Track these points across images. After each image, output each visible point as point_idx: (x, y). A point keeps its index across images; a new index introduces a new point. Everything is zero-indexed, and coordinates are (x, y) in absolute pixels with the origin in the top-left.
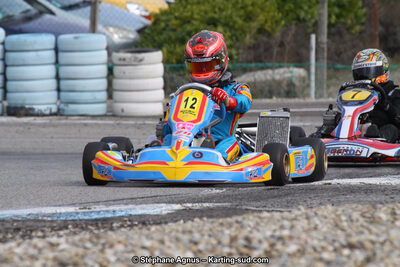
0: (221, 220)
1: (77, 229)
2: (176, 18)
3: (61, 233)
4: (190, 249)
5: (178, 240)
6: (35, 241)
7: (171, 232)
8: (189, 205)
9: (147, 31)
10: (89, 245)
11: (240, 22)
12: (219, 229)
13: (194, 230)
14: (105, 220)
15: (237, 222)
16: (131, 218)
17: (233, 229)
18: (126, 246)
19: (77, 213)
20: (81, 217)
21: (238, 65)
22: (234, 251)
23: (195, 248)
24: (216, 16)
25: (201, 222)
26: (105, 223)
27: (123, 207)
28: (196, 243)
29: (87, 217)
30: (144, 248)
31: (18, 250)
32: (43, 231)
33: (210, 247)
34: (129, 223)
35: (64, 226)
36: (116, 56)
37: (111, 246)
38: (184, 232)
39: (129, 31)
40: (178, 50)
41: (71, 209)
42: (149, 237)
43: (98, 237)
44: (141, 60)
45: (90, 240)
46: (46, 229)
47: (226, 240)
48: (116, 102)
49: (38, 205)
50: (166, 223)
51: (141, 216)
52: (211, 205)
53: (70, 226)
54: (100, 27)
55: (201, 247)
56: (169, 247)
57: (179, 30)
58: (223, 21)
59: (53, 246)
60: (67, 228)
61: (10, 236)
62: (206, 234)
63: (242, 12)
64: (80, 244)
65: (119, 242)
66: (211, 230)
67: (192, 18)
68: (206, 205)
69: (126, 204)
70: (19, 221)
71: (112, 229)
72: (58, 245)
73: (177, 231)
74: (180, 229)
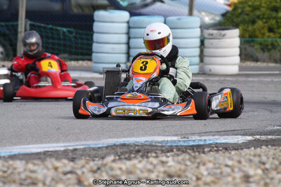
1: (179, 152)
2: (249, 6)
3: (169, 154)
4: (259, 167)
5: (250, 161)
6: (151, 159)
7: (246, 155)
8: (258, 137)
9: (228, 15)
10: (188, 163)
12: (280, 153)
13: (262, 154)
14: (199, 146)
16: (217, 145)
18: (214, 164)
19: (179, 141)
20: (182, 144)
23: (263, 167)
24: (278, 5)
25: (267, 149)
26: (199, 148)
27: (211, 137)
28: (264, 164)
29: (186, 144)
30: (227, 166)
31: (140, 166)
32: (156, 153)
33: (274, 166)
34: (215, 149)
35: (170, 149)
36: (207, 32)
37: (204, 164)
38: (255, 156)
39: (216, 15)
40: (250, 28)
41: (175, 138)
42: (230, 158)
43: (194, 157)
44: (224, 35)
45: (189, 160)
46: (157, 151)
48: (206, 64)
49: (152, 135)
50: (242, 149)
51: (224, 144)
52: (273, 137)
53: (175, 150)
54: (195, 12)
55: (267, 166)
56: (245, 166)
57: (251, 14)
59: (163, 163)
60: (172, 151)
61: (133, 156)
62: (271, 157)
64: (182, 162)
65: (210, 161)
66: (274, 154)
67: (261, 6)
68: (270, 137)
69: (214, 135)
70: (138, 146)
71: (204, 152)
72: (167, 162)
73: (250, 155)
74: (252, 153)
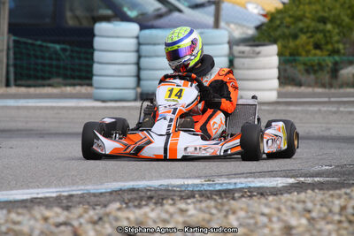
0: (331, 192)
1: (203, 199)
2: (290, 16)
3: (189, 201)
4: (304, 216)
5: (293, 208)
6: (167, 207)
7: (286, 201)
8: (302, 179)
9: (264, 28)
10: (214, 211)
11: (347, 20)
12: (330, 199)
13: (307, 200)
14: (227, 191)
15: (346, 194)
16: (250, 190)
17: (342, 200)
18: (247, 212)
19: (203, 185)
20: (206, 188)
21: (345, 58)
22: (343, 219)
23: (308, 215)
24: (326, 15)
25: (314, 194)
26: (228, 193)
27: (243, 180)
28: (309, 211)
29: (211, 189)
30: (263, 214)
31: (153, 215)
32: (173, 199)
33: (322, 215)
34: (249, 194)
35: (191, 195)
36: (237, 49)
37: (234, 213)
38: (298, 202)
39: (248, 28)
40: (292, 44)
41: (197, 181)
42: (267, 205)
43: (222, 204)
44: (259, 53)
45: (216, 207)
46: (175, 197)
47: (336, 209)
49: (168, 177)
50: (282, 194)
51: (259, 188)
52: (321, 179)
53: (197, 196)
54: (222, 24)
55: (314, 214)
56: (285, 215)
57: (292, 27)
58: (332, 19)
59: (182, 211)
60: (194, 197)
62: (318, 204)
63: (349, 12)
64: (206, 210)
65: (242, 209)
66: (322, 200)
67: (304, 16)
68: (317, 179)
69: (246, 177)
70: (150, 190)
71: (234, 199)
72: (187, 211)
73: (292, 201)
74: (295, 198)
